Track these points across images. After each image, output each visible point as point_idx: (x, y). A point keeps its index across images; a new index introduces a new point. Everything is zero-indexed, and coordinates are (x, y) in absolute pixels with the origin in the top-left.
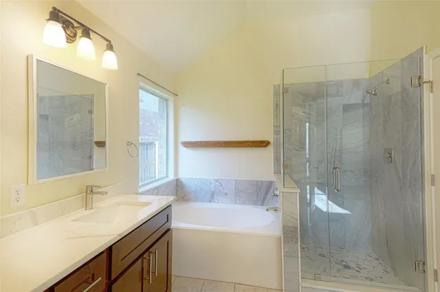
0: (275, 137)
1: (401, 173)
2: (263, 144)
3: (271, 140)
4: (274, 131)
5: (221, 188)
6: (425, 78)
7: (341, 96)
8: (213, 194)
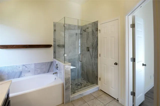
0: (54, 43)
1: (91, 54)
2: (49, 46)
3: (53, 45)
4: (54, 41)
5: (27, 69)
6: (99, 29)
7: (75, 30)
8: (21, 73)
